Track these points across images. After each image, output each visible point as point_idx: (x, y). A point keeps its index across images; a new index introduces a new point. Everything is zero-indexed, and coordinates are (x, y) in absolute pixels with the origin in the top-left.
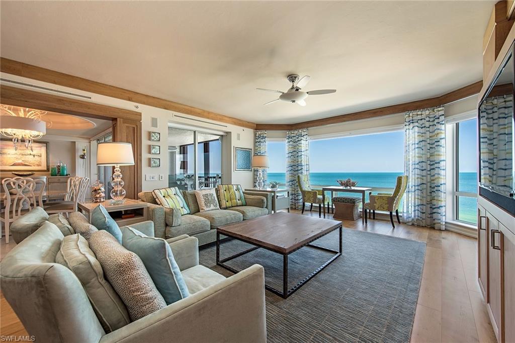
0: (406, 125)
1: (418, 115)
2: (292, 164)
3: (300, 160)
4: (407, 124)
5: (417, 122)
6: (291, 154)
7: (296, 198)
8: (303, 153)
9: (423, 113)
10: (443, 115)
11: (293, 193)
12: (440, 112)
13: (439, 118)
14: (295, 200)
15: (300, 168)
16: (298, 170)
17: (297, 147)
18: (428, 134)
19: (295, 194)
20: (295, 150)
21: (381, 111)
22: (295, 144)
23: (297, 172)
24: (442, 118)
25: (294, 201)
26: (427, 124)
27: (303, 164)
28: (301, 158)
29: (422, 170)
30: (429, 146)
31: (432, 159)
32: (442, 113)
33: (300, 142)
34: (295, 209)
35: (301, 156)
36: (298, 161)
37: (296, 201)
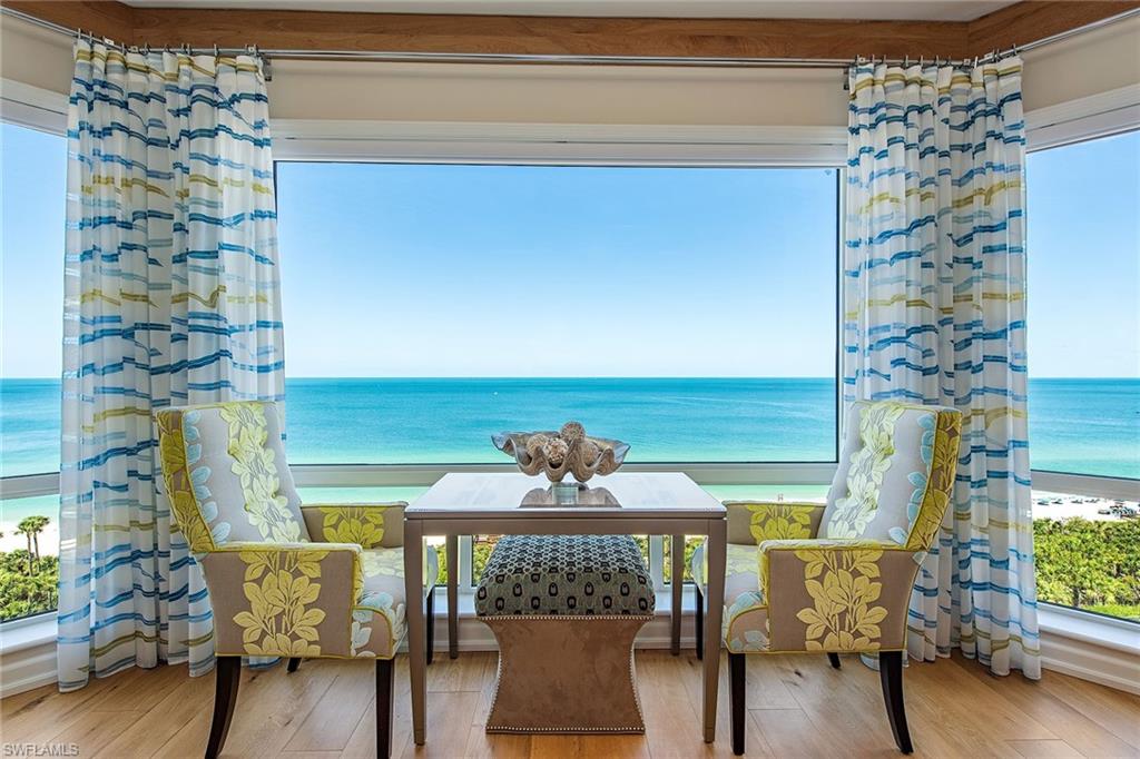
0: (855, 131)
1: (907, 83)
2: (132, 313)
3: (201, 284)
4: (865, 119)
5: (904, 119)
6: (122, 235)
7: (172, 583)
8: (227, 235)
9: (931, 74)
10: (1016, 96)
11: (144, 541)
12: (1003, 82)
13: (997, 112)
14: (158, 595)
15: (199, 346)
16: (182, 366)
17: (181, 181)
18: (947, 193)
19: (154, 553)
20: (155, 202)
21: (729, 38)
22: (156, 159)
23: (173, 381)
24: (1013, 112)
25: (146, 607)
26: (943, 138)
27: (231, 313)
28: (213, 272)
29: (926, 372)
30: (949, 251)
31: (964, 314)
32: (1011, 84)
33: (203, 145)
34: (161, 662)
35: (213, 255)
36: (182, 298)
37: (171, 608)
